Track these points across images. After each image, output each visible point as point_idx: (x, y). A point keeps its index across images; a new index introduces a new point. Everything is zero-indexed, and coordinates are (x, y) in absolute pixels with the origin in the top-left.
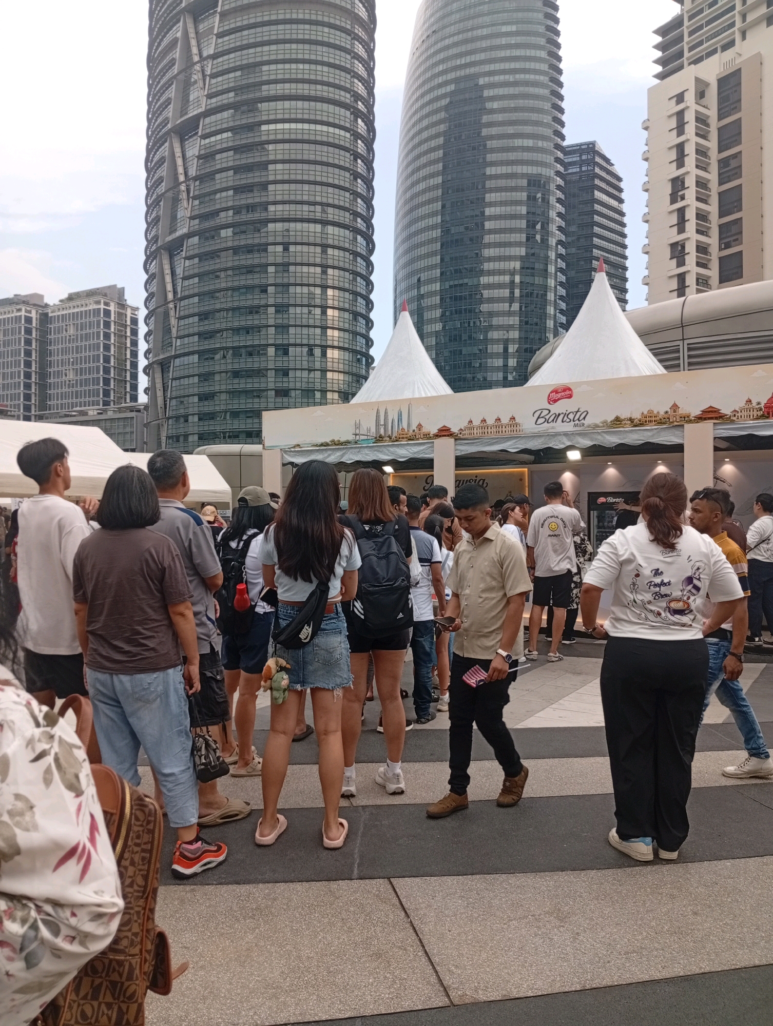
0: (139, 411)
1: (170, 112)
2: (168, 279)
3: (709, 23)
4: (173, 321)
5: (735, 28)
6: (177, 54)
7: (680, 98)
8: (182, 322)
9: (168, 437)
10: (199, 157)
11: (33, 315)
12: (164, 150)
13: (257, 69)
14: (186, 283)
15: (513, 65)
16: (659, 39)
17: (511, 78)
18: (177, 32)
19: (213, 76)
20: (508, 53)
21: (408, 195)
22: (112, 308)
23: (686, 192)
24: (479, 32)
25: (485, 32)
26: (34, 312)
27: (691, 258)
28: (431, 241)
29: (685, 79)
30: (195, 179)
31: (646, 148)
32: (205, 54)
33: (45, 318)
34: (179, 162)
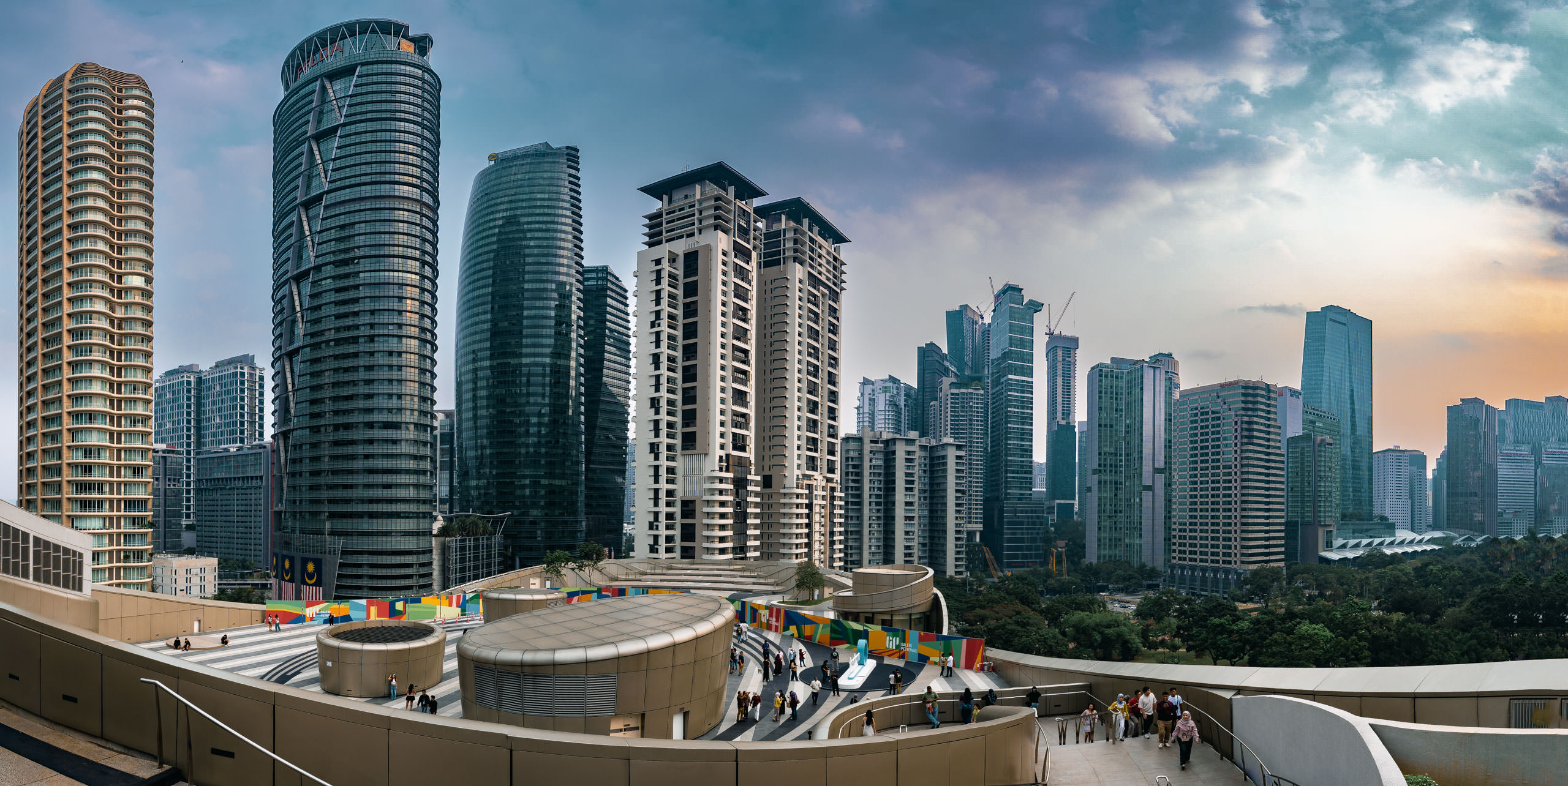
0: (265, 447)
1: (289, 266)
2: (288, 375)
3: (679, 219)
4: (292, 405)
5: (695, 227)
6: (293, 230)
7: (658, 262)
8: (298, 406)
9: (288, 487)
10: (311, 296)
11: (192, 379)
12: (285, 290)
13: (352, 239)
14: (302, 379)
15: (545, 219)
16: (647, 221)
17: (544, 227)
18: (294, 217)
19: (319, 244)
20: (542, 211)
21: (466, 298)
22: (246, 370)
23: (661, 321)
24: (521, 197)
25: (525, 197)
26: (192, 377)
27: (664, 363)
28: (483, 331)
29: (663, 251)
30: (307, 309)
31: (636, 289)
32: (313, 230)
33: (200, 381)
34: (296, 298)
